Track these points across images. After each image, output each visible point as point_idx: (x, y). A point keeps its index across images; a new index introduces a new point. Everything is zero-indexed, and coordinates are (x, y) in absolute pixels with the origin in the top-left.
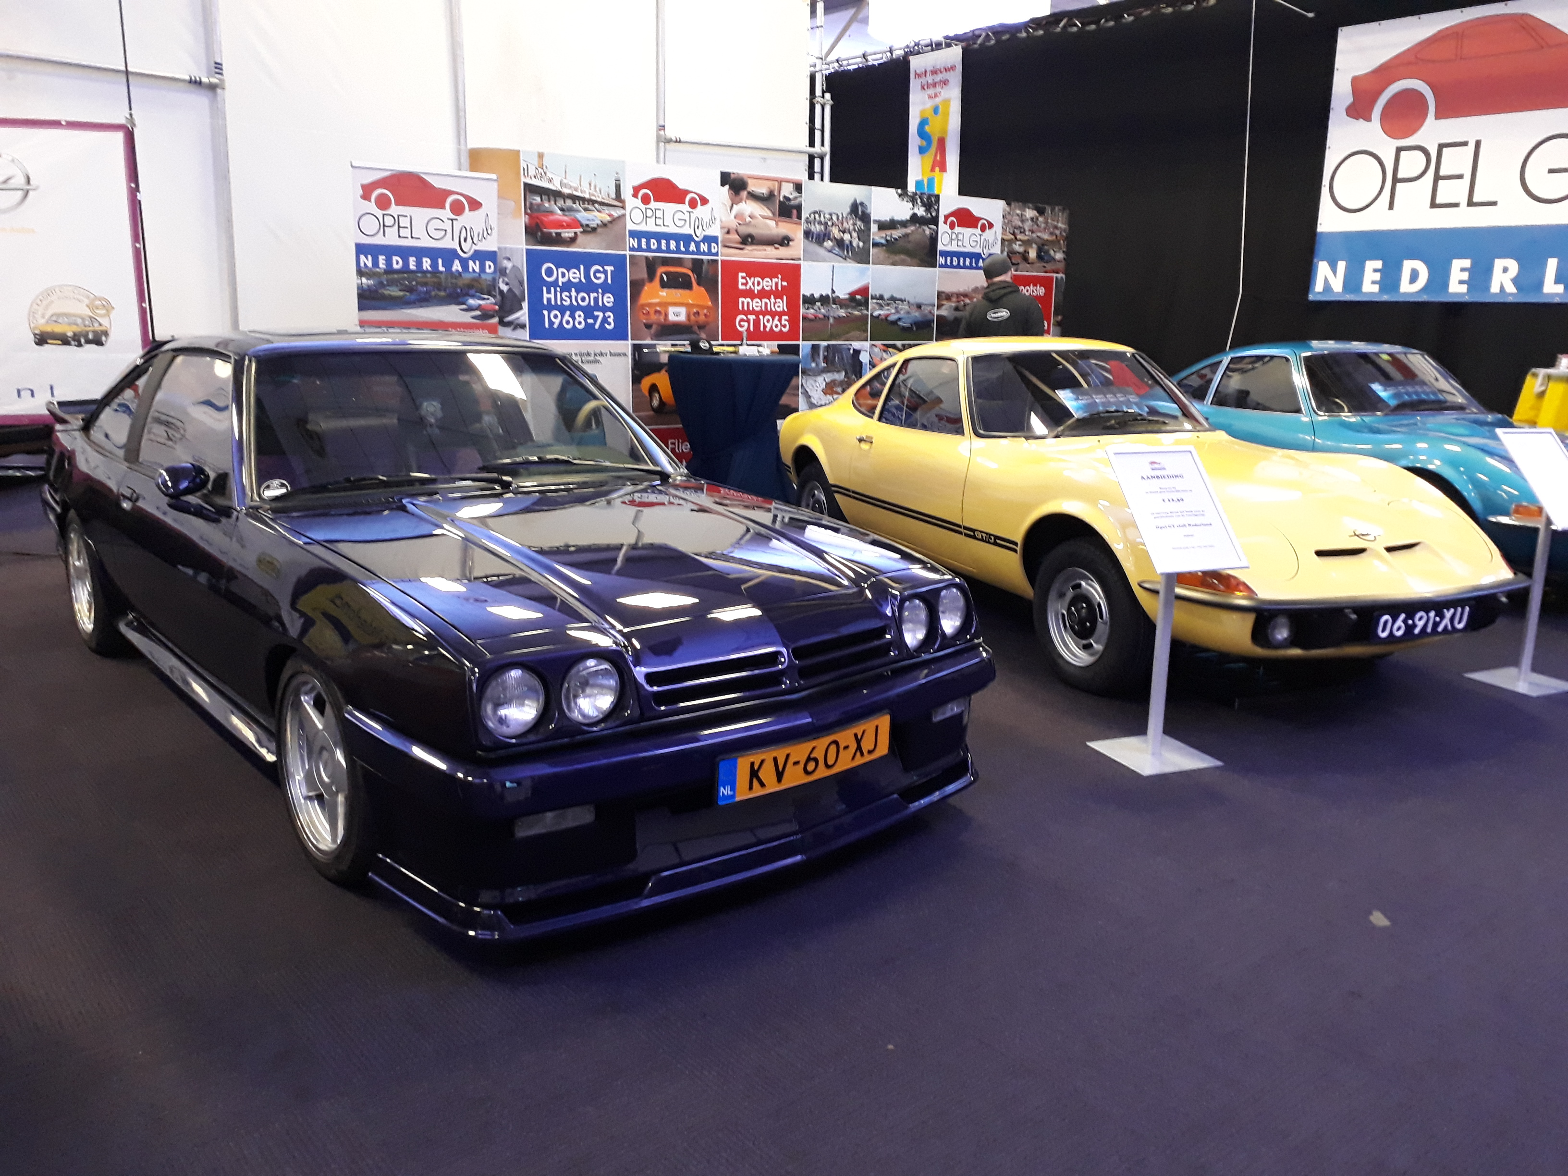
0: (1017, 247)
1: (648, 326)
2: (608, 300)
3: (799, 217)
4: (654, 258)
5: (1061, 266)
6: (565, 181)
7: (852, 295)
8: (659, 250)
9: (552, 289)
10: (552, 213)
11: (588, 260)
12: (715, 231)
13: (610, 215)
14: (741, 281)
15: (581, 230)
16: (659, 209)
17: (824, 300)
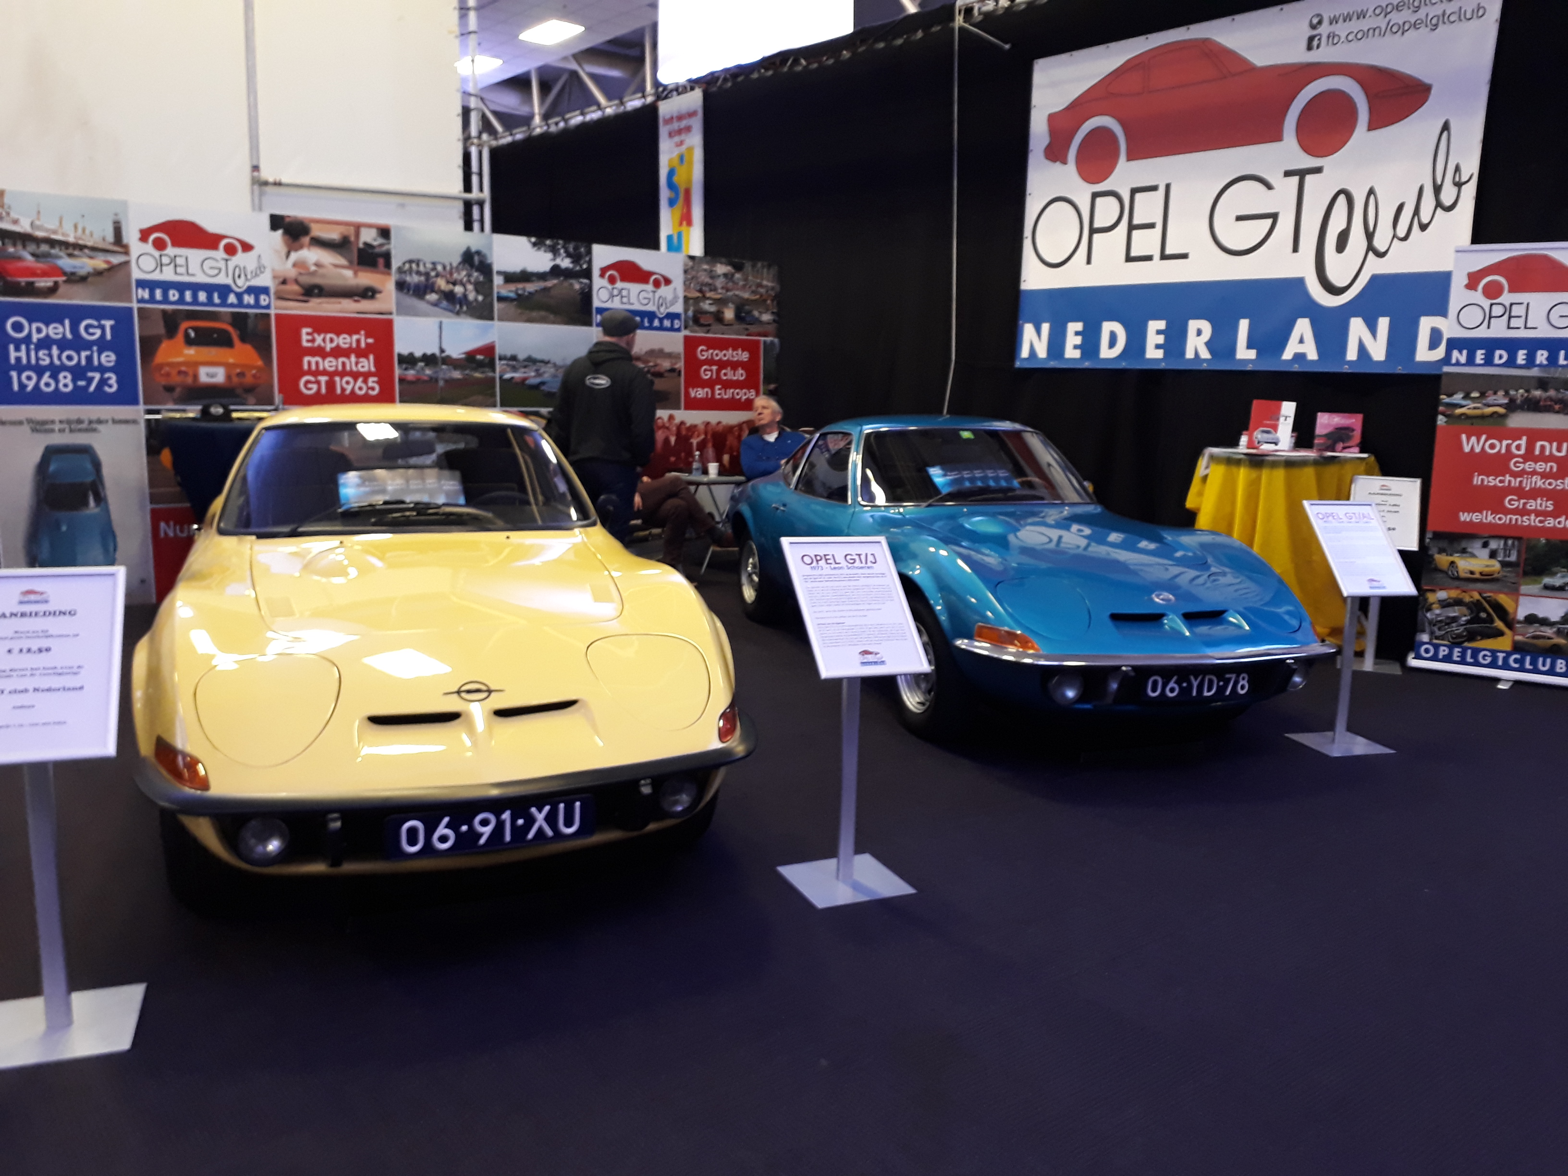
0: (707, 306)
1: (169, 389)
2: (108, 358)
3: (388, 265)
4: (175, 312)
5: (772, 328)
6: (37, 223)
7: (470, 356)
8: (181, 300)
9: (23, 347)
10: (20, 259)
11: (76, 314)
12: (265, 280)
13: (108, 262)
14: (305, 337)
15: (64, 278)
16: (180, 256)
17: (429, 360)
